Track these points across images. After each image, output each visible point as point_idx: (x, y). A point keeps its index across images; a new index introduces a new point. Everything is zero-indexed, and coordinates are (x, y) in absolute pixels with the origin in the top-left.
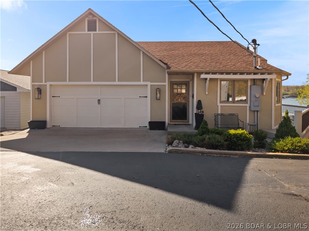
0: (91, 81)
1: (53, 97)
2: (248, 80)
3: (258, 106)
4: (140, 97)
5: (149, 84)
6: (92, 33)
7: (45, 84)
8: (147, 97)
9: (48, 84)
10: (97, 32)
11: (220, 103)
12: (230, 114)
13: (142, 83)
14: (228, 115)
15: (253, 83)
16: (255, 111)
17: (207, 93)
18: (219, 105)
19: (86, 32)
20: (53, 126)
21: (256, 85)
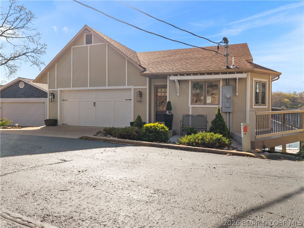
0: (88, 87)
1: (63, 100)
2: (220, 81)
3: (230, 107)
4: (126, 100)
5: (132, 87)
6: (89, 45)
7: (57, 90)
8: (131, 100)
9: (59, 89)
10: (93, 44)
11: (191, 104)
12: (199, 115)
13: (127, 87)
14: (196, 116)
15: (225, 83)
16: (227, 113)
17: (178, 95)
18: (190, 106)
19: (85, 45)
20: (63, 124)
21: (229, 85)
